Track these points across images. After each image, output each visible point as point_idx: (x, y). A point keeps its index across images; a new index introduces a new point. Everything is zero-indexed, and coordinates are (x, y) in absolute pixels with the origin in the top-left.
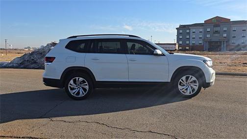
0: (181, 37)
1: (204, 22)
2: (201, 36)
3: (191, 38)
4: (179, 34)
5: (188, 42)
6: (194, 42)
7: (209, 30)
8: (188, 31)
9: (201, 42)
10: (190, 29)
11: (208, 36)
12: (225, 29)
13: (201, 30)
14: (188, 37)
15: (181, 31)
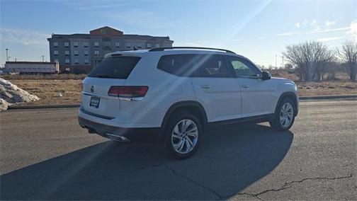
0: (56, 53)
1: (89, 33)
2: (87, 53)
3: (72, 55)
4: (52, 49)
5: (67, 61)
6: (77, 61)
7: (97, 44)
8: (67, 44)
9: (87, 61)
10: (70, 42)
11: (97, 52)
12: (117, 44)
13: (86, 44)
14: (67, 53)
15: (56, 44)
